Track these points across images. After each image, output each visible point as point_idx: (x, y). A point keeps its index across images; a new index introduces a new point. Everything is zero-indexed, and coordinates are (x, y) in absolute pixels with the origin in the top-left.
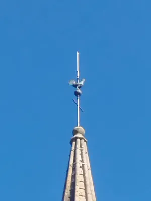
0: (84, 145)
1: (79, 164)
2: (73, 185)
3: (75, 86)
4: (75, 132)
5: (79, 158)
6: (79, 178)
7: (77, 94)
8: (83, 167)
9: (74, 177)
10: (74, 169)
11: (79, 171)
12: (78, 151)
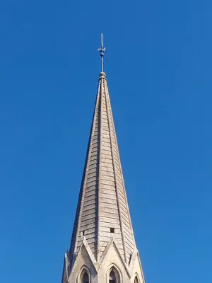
0: (105, 82)
1: (103, 92)
2: (100, 102)
3: (101, 51)
4: (101, 75)
5: (103, 88)
6: (103, 99)
7: (101, 55)
8: (105, 93)
9: (100, 98)
10: (100, 94)
11: (103, 95)
12: (102, 85)
